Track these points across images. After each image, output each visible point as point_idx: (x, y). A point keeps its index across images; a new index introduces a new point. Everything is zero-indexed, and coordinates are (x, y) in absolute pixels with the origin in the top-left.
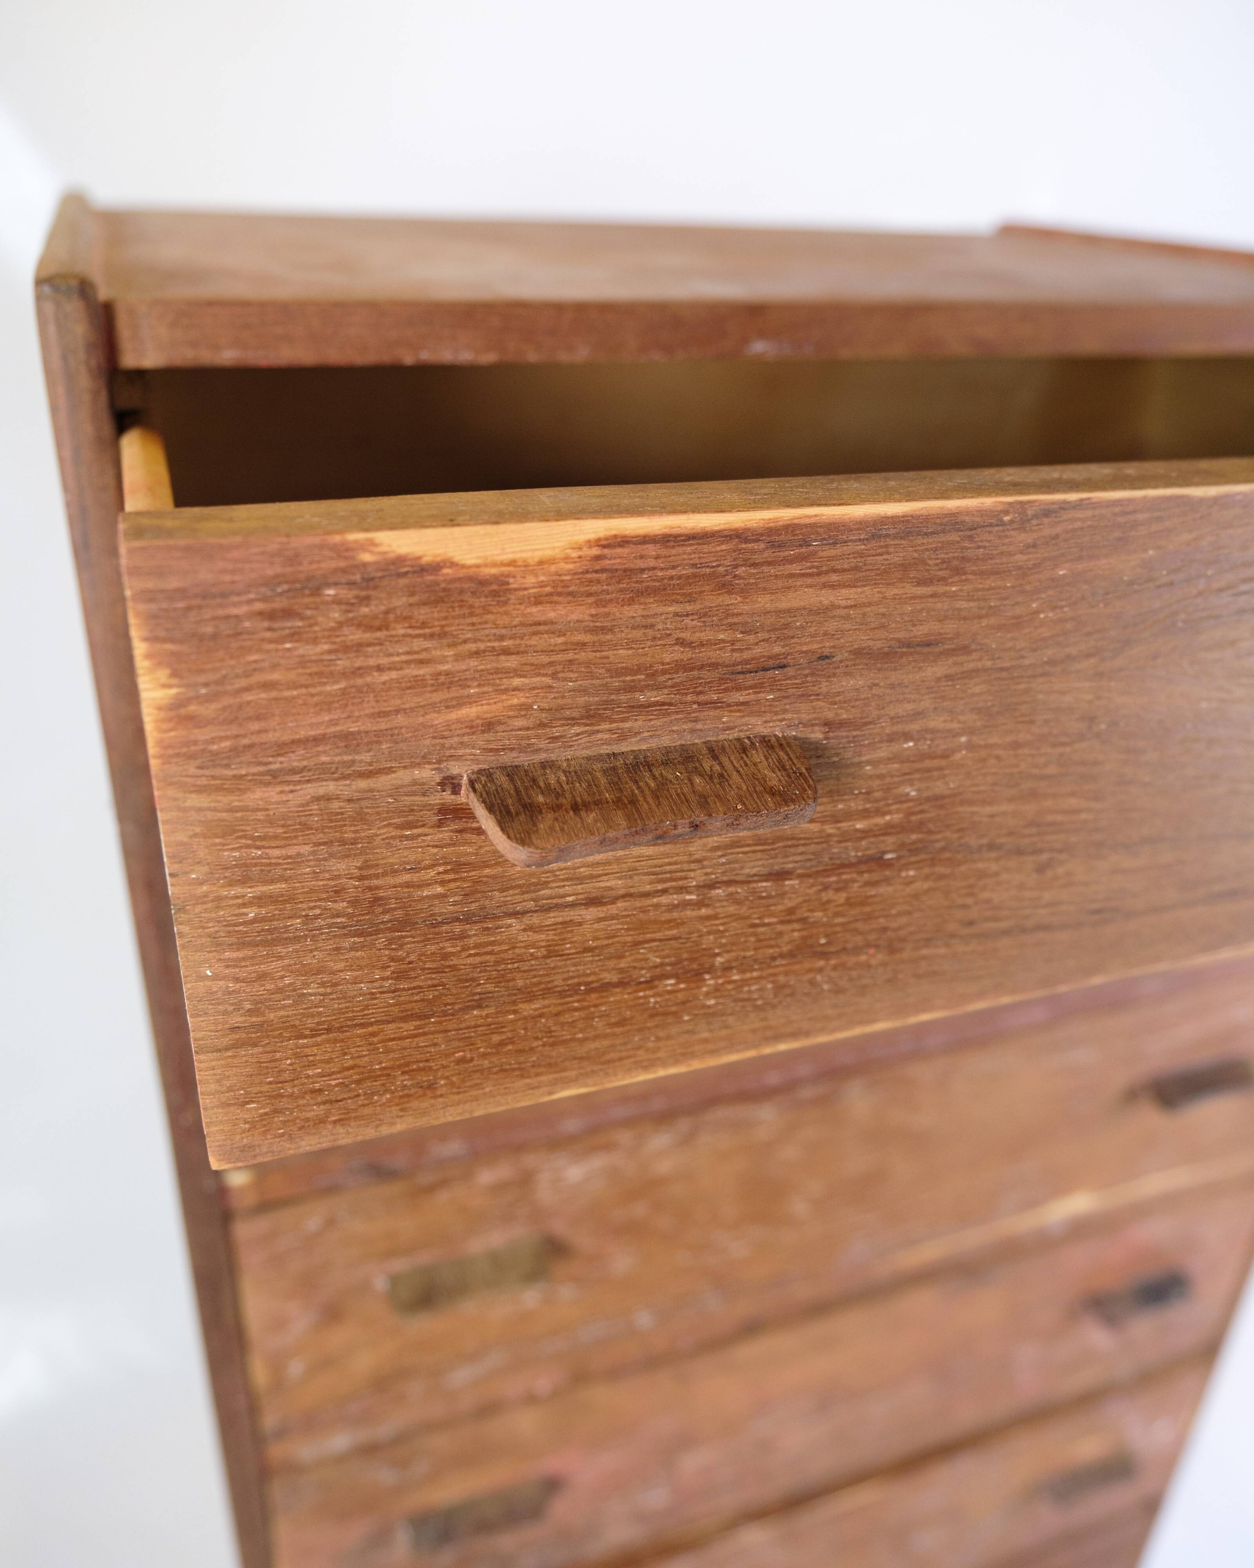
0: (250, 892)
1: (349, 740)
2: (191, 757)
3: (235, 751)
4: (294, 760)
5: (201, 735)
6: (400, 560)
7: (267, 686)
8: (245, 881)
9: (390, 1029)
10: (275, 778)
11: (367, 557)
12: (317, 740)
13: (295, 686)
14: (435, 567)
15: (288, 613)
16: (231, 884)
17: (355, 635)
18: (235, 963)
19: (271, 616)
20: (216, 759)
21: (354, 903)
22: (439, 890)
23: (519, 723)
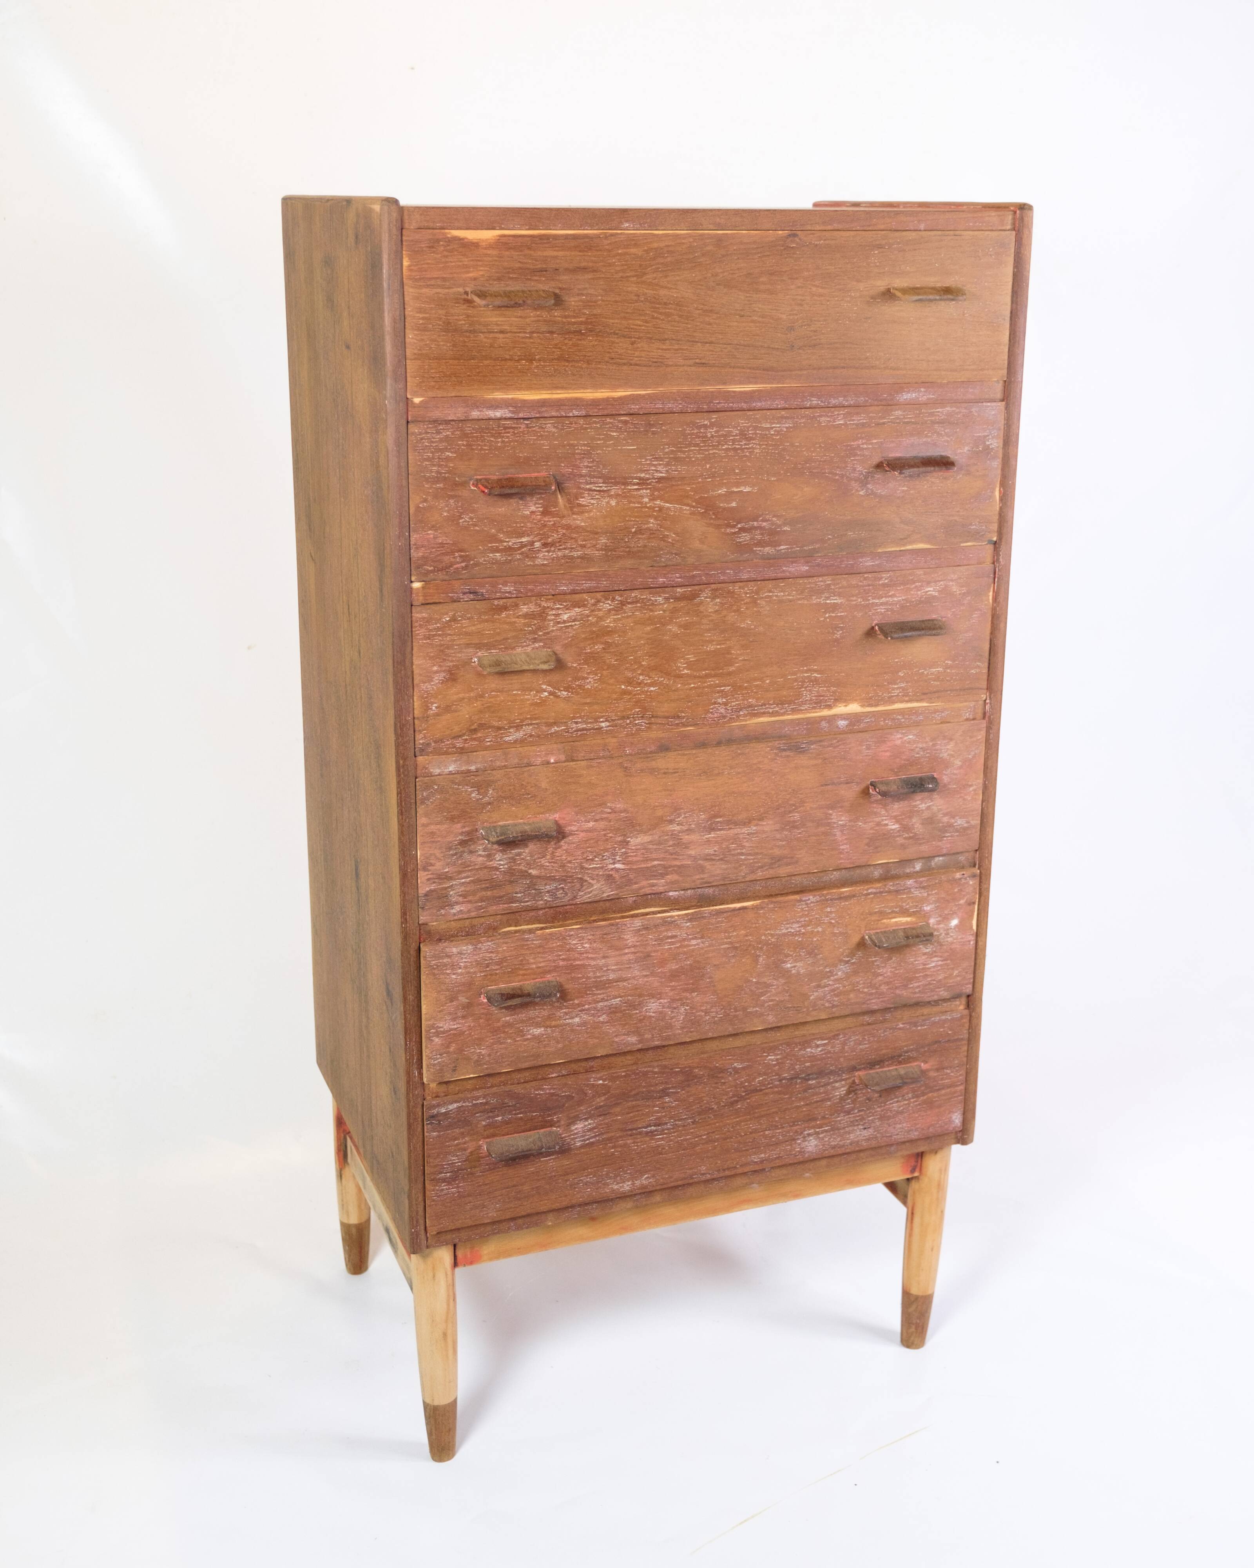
0: (421, 316)
1: (444, 279)
2: (411, 279)
3: (420, 279)
4: (432, 282)
5: (414, 274)
6: (456, 237)
7: (428, 264)
8: (420, 312)
9: (451, 361)
10: (428, 286)
11: (449, 236)
12: (437, 278)
13: (433, 264)
14: (463, 239)
15: (433, 247)
16: (417, 313)
17: (446, 253)
18: (416, 335)
19: (430, 247)
20: (416, 280)
21: (444, 323)
22: (463, 322)
23: (482, 279)
